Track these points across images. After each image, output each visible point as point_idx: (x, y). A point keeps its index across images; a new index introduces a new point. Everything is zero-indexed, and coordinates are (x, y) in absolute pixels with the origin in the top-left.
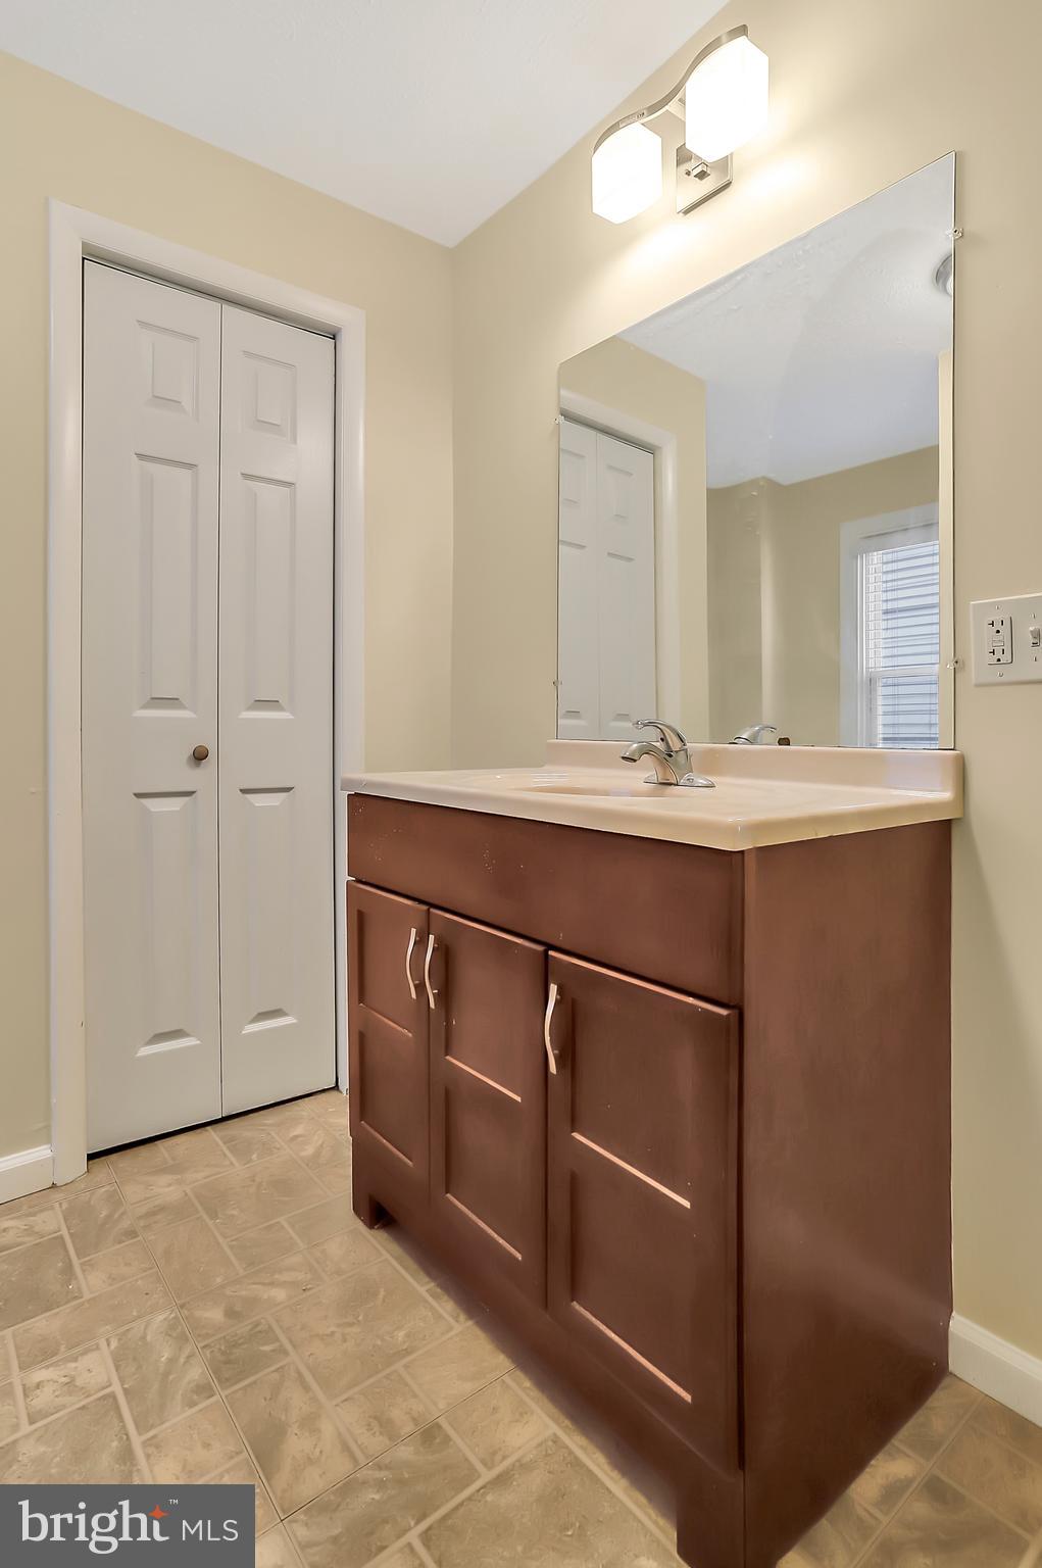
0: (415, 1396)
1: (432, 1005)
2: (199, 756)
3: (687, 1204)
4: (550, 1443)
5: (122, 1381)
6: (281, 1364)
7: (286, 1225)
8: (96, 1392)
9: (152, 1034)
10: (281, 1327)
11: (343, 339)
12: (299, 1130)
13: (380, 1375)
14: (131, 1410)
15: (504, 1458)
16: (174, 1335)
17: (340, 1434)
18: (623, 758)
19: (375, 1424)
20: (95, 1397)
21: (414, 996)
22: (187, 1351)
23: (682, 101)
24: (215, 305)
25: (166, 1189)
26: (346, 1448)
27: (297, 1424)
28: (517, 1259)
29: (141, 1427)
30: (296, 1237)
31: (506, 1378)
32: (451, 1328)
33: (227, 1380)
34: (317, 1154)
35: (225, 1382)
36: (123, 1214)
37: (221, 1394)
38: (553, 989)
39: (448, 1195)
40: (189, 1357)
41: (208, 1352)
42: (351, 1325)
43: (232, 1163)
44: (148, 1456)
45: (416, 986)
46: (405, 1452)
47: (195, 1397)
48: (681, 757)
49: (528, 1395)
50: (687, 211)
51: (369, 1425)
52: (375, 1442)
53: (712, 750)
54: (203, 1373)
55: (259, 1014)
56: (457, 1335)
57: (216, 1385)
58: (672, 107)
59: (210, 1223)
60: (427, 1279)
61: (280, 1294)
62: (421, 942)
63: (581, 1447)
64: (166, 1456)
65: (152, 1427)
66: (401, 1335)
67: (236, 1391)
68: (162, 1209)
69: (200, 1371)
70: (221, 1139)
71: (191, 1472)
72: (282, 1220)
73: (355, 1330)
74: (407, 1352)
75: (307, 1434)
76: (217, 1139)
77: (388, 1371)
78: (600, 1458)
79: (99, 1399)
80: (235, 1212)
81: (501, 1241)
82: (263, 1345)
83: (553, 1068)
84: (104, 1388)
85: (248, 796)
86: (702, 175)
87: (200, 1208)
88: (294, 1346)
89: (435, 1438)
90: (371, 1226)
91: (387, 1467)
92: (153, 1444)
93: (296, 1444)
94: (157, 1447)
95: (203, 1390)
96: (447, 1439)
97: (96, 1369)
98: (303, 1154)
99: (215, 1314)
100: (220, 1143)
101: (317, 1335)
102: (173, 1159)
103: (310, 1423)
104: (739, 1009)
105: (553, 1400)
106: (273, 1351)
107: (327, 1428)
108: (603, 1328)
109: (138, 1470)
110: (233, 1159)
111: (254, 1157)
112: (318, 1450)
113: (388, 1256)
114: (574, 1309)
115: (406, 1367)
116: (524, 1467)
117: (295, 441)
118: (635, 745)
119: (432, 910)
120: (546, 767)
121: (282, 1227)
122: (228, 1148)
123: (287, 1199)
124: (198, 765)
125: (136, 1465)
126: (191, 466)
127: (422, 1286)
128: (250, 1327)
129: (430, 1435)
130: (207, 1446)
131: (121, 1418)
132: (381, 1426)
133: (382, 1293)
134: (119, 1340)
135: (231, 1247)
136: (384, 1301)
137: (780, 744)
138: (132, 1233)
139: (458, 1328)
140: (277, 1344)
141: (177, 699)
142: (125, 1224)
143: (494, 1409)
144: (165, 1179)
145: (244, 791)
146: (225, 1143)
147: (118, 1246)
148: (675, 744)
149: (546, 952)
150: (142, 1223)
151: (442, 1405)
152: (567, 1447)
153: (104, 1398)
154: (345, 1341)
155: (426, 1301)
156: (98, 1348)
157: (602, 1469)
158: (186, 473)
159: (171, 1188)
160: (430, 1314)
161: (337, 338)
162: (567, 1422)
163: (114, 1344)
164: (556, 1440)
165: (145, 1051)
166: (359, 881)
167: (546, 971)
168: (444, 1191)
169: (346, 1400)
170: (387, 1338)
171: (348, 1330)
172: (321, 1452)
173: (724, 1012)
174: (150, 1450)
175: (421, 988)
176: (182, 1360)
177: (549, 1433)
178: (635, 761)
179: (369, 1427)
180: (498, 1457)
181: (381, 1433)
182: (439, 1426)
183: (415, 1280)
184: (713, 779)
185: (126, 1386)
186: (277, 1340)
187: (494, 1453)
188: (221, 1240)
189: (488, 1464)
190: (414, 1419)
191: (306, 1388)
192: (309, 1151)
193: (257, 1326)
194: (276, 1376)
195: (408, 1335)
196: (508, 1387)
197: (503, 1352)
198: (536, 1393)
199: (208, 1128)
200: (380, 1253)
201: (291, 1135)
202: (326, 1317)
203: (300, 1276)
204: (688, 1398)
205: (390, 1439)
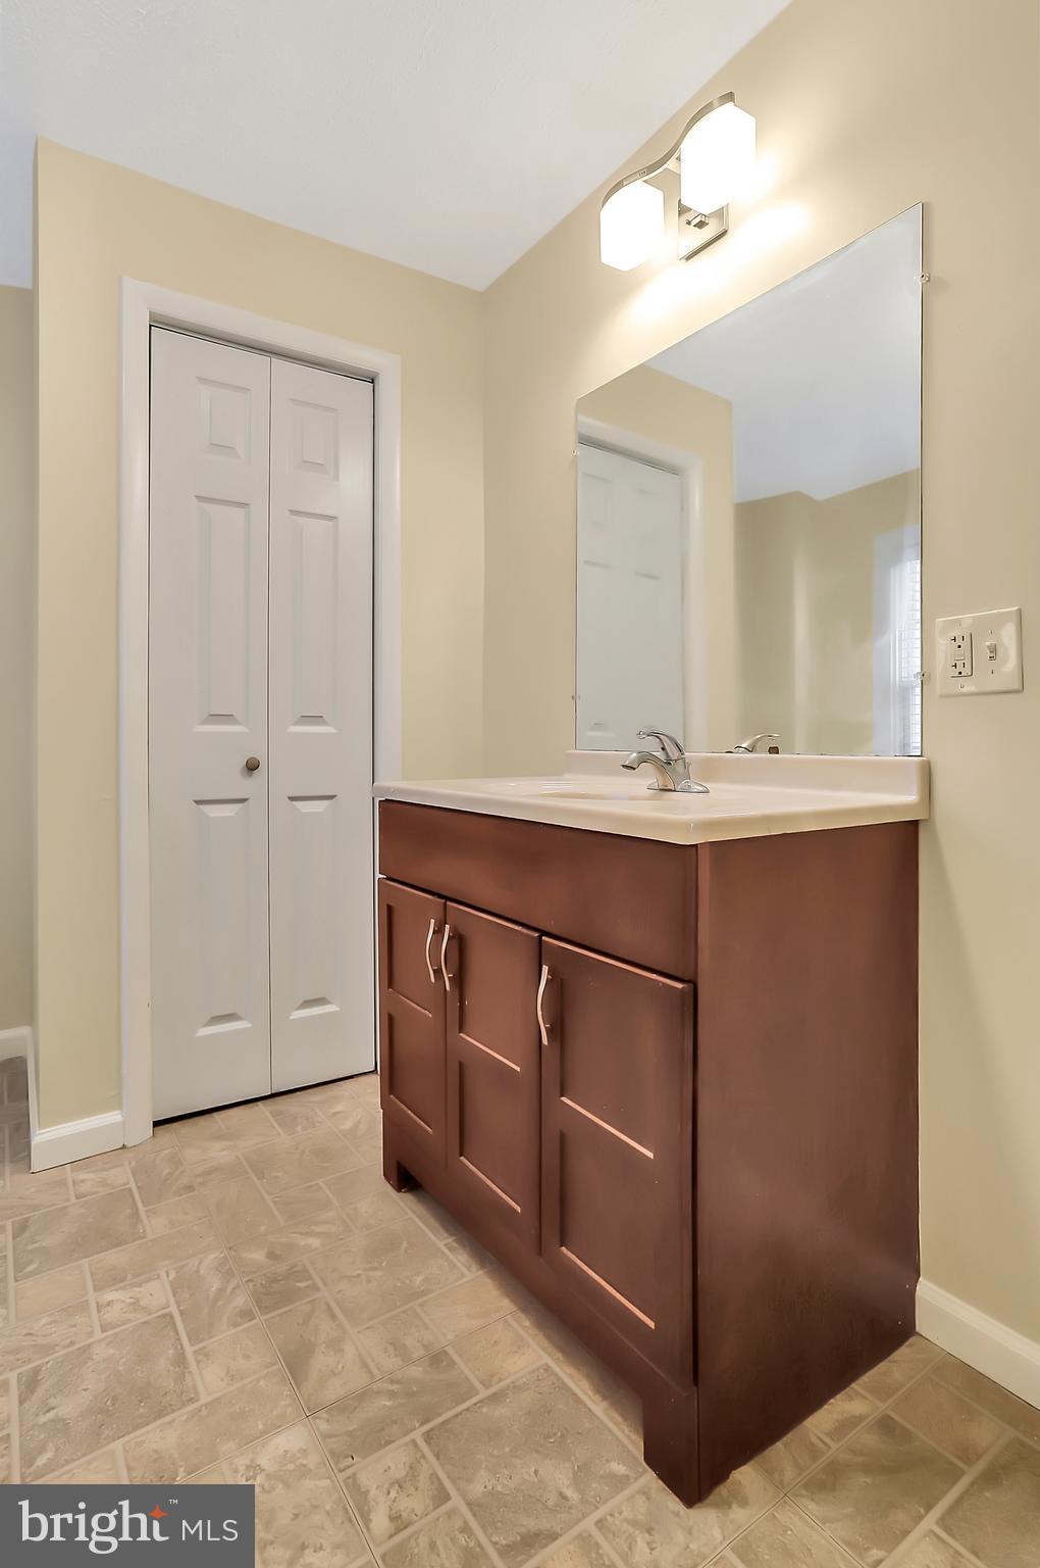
0: (427, 1328)
1: (448, 988)
2: (252, 767)
3: (651, 1155)
4: (542, 1371)
5: (178, 1304)
6: (314, 1297)
7: (322, 1185)
8: (159, 1310)
9: (209, 1018)
10: (315, 1269)
11: (381, 383)
12: (339, 1108)
13: (399, 1310)
14: (185, 1327)
15: (501, 1380)
16: (223, 1271)
17: (360, 1355)
18: (623, 766)
19: (391, 1348)
20: (156, 1315)
21: (433, 980)
22: (234, 1283)
23: (679, 159)
24: (265, 359)
25: (220, 1153)
26: (364, 1365)
27: (324, 1345)
28: (516, 1211)
29: (194, 1338)
30: (331, 1196)
31: (509, 1319)
32: (463, 1276)
33: (266, 1307)
34: (356, 1126)
35: (265, 1310)
36: (183, 1172)
37: (261, 1319)
38: (545, 969)
39: (462, 1158)
40: (234, 1289)
41: (251, 1285)
42: (376, 1269)
43: (279, 1134)
44: (198, 1362)
45: (434, 971)
46: (415, 1371)
47: (239, 1320)
48: (679, 767)
49: (527, 1332)
50: (689, 257)
51: (385, 1349)
52: (391, 1362)
53: (710, 759)
54: (246, 1300)
55: (306, 1002)
56: (468, 1282)
57: (256, 1310)
58: (671, 165)
59: (257, 1182)
60: (445, 1235)
61: (315, 1242)
62: (439, 931)
63: (571, 1376)
64: (213, 1362)
65: (201, 1341)
66: (419, 1279)
67: (273, 1317)
68: (216, 1169)
69: (244, 1300)
70: (271, 1113)
71: (233, 1376)
72: (320, 1182)
73: (379, 1273)
74: (423, 1293)
75: (332, 1353)
76: (267, 1113)
77: (407, 1307)
78: (585, 1384)
79: (158, 1317)
80: (279, 1174)
81: (504, 1196)
82: (298, 1282)
83: (545, 1041)
84: (163, 1309)
85: (294, 803)
86: (701, 225)
87: (249, 1170)
88: (325, 1284)
89: (442, 1362)
90: (399, 1190)
91: (398, 1382)
92: (204, 1355)
93: (322, 1360)
94: (206, 1355)
95: (247, 1315)
96: (452, 1363)
97: (157, 1294)
98: (342, 1128)
99: (258, 1256)
100: (269, 1116)
101: (346, 1277)
102: (228, 1128)
103: (335, 1345)
104: (693, 984)
105: (548, 1337)
106: (307, 1287)
107: (350, 1351)
108: (585, 1268)
109: (190, 1372)
110: (281, 1132)
111: (299, 1129)
112: (340, 1366)
113: (411, 1214)
114: (563, 1253)
115: (421, 1305)
116: (517, 1388)
117: (337, 477)
118: (635, 755)
119: (448, 903)
120: (567, 776)
121: (321, 1188)
122: (276, 1120)
123: (325, 1165)
124: (250, 775)
125: (187, 1368)
126: (244, 505)
127: (441, 1241)
128: (288, 1267)
129: (437, 1359)
130: (247, 1357)
131: (176, 1332)
132: (396, 1350)
133: (405, 1244)
134: (177, 1272)
135: (275, 1202)
136: (406, 1251)
137: (770, 753)
138: (190, 1188)
139: (469, 1276)
140: (310, 1282)
141: (232, 715)
142: (184, 1181)
143: (495, 1342)
144: (222, 1144)
145: (292, 799)
146: (273, 1116)
147: (177, 1198)
148: (674, 753)
149: (540, 937)
150: (200, 1180)
151: (450, 1337)
152: (556, 1375)
153: (163, 1316)
154: (369, 1281)
155: (443, 1253)
156: (158, 1277)
157: (586, 1394)
158: (240, 512)
159: (224, 1153)
160: (446, 1264)
161: (376, 381)
162: (559, 1355)
163: (173, 1275)
164: (547, 1368)
165: (204, 1031)
166: (389, 879)
167: (540, 954)
168: (457, 1152)
169: (368, 1328)
170: (408, 1282)
171: (372, 1274)
172: (343, 1367)
173: (680, 986)
174: (200, 1358)
175: (438, 972)
176: (229, 1290)
177: (543, 1362)
178: (634, 769)
179: (386, 1350)
180: (495, 1379)
181: (396, 1356)
182: (446, 1353)
183: (436, 1236)
184: (708, 786)
185: (181, 1308)
186: (310, 1278)
187: (493, 1376)
188: (266, 1196)
189: (486, 1384)
190: (424, 1346)
191: (333, 1317)
192: (348, 1125)
193: (293, 1267)
194: (309, 1307)
195: (426, 1280)
196: (509, 1325)
197: (508, 1296)
198: (534, 1331)
199: (259, 1103)
200: (407, 1213)
201: (333, 1111)
202: (354, 1263)
203: (333, 1229)
204: (652, 1325)
205: (403, 1360)
